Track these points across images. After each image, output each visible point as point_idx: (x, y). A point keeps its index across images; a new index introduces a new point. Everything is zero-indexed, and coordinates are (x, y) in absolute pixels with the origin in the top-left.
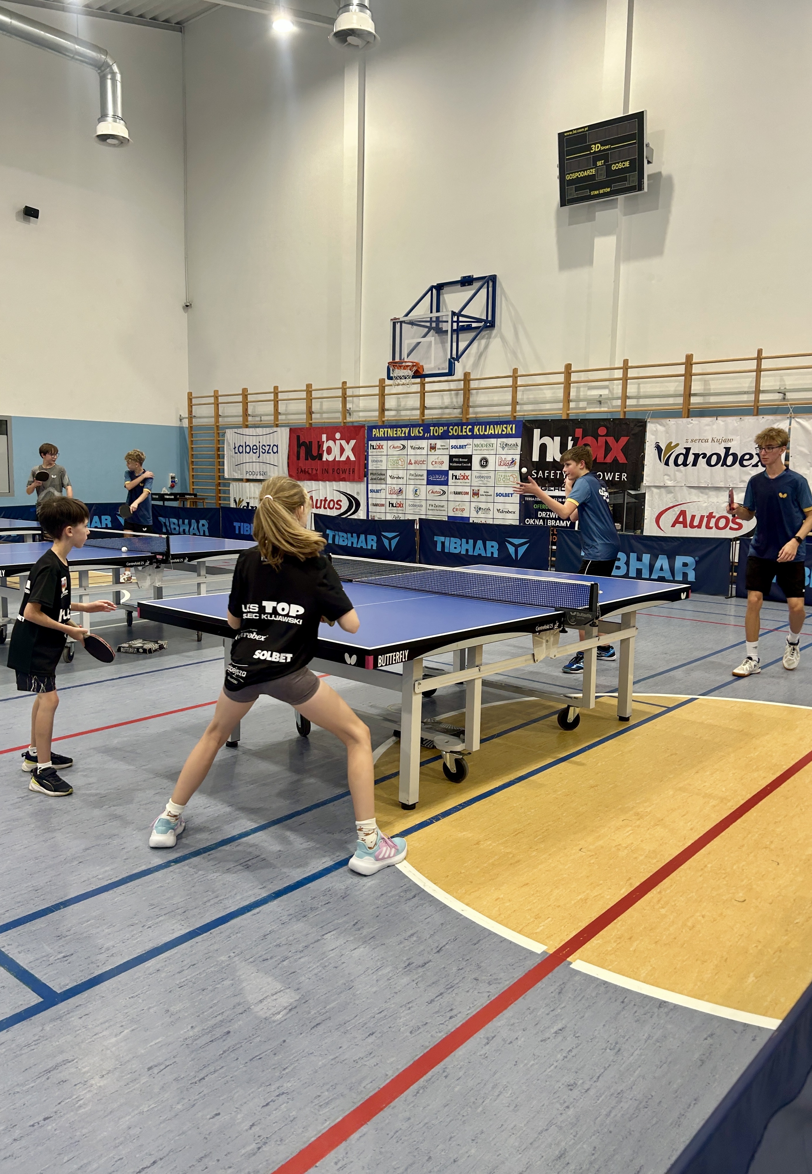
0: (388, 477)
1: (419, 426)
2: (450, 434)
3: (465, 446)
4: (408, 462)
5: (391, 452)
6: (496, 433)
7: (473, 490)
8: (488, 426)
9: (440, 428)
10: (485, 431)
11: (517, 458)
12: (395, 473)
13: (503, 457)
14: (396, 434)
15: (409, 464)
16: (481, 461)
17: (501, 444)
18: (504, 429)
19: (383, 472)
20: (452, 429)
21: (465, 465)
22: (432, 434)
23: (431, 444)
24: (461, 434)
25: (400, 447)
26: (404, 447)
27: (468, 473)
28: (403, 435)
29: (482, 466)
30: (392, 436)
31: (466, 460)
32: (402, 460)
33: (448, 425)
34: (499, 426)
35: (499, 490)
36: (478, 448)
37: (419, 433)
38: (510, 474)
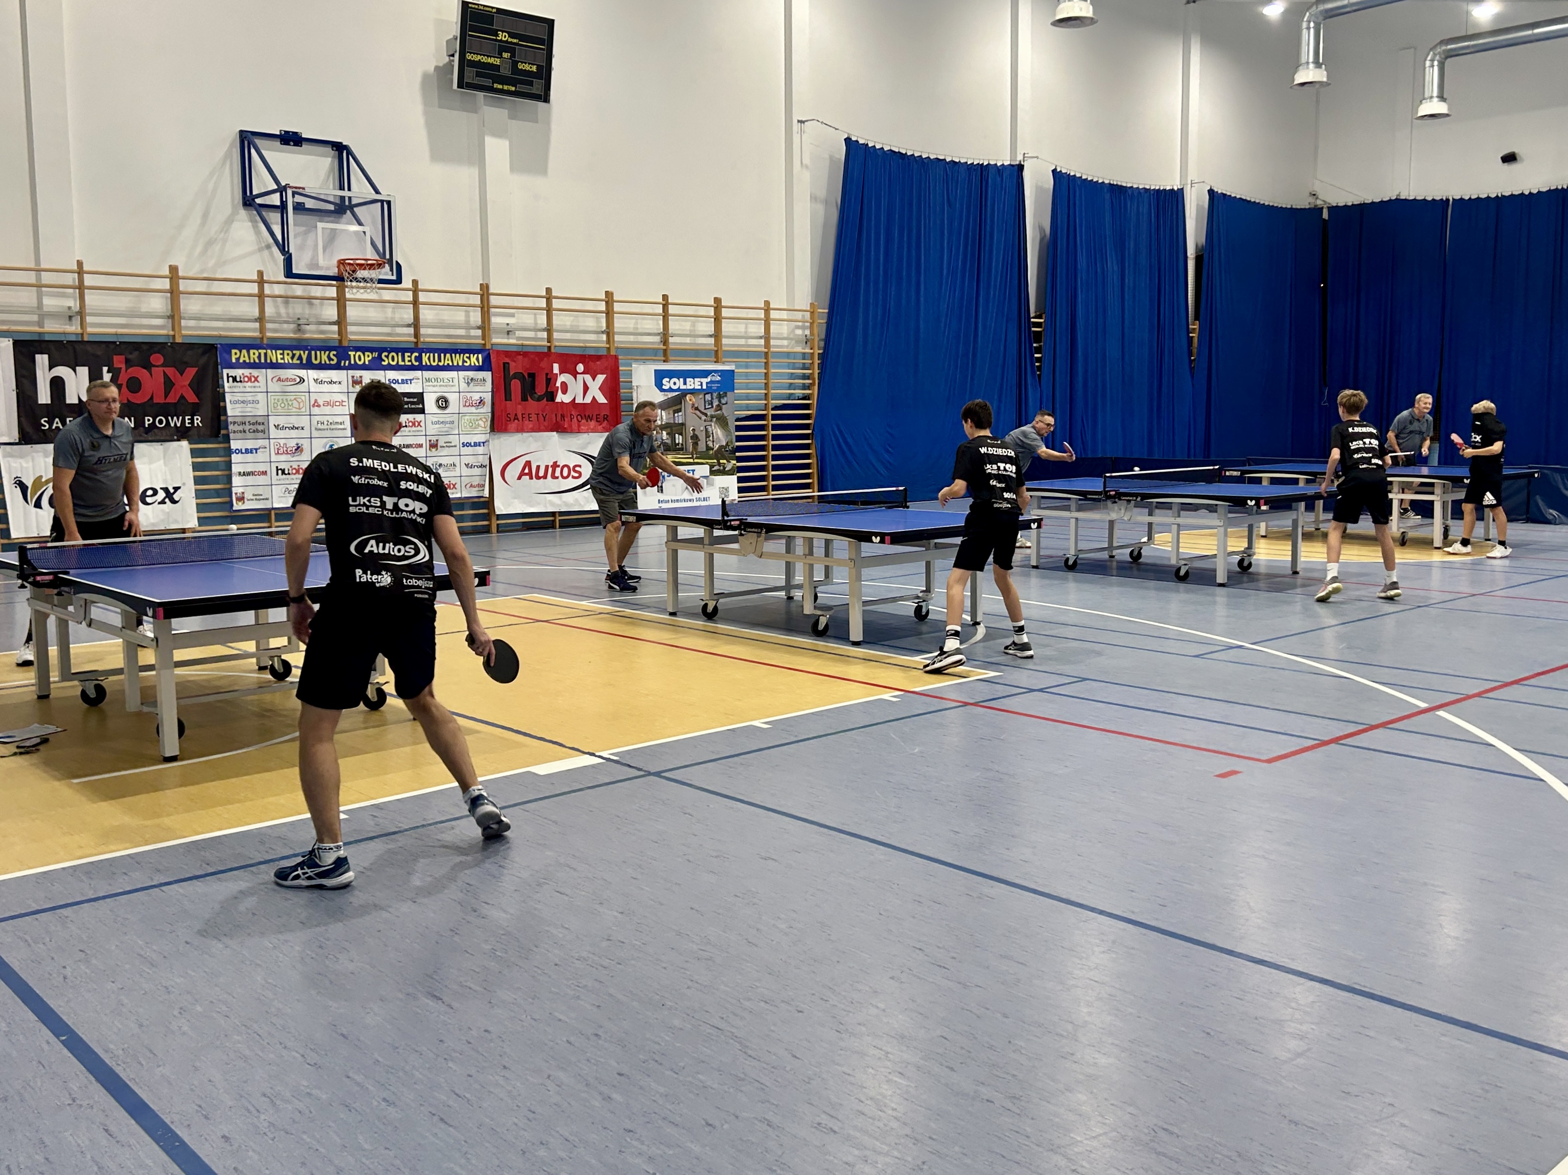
0: (272, 428)
1: (330, 349)
2: (383, 363)
3: (411, 380)
4: (312, 402)
5: (274, 386)
6: (455, 364)
7: (430, 441)
8: (442, 355)
9: (367, 353)
10: (440, 360)
11: (488, 397)
12: (282, 421)
13: (469, 395)
14: (281, 359)
15: (314, 406)
16: (438, 401)
17: (464, 379)
18: (466, 359)
19: (260, 420)
20: (387, 357)
21: (413, 406)
22: (353, 362)
23: (353, 377)
24: (403, 363)
25: (295, 380)
26: (302, 380)
27: (419, 417)
28: (295, 361)
29: (439, 407)
30: (274, 361)
31: (415, 400)
32: (300, 400)
33: (381, 350)
34: (458, 355)
35: (465, 439)
36: (431, 383)
37: (330, 359)
38: (479, 418)
